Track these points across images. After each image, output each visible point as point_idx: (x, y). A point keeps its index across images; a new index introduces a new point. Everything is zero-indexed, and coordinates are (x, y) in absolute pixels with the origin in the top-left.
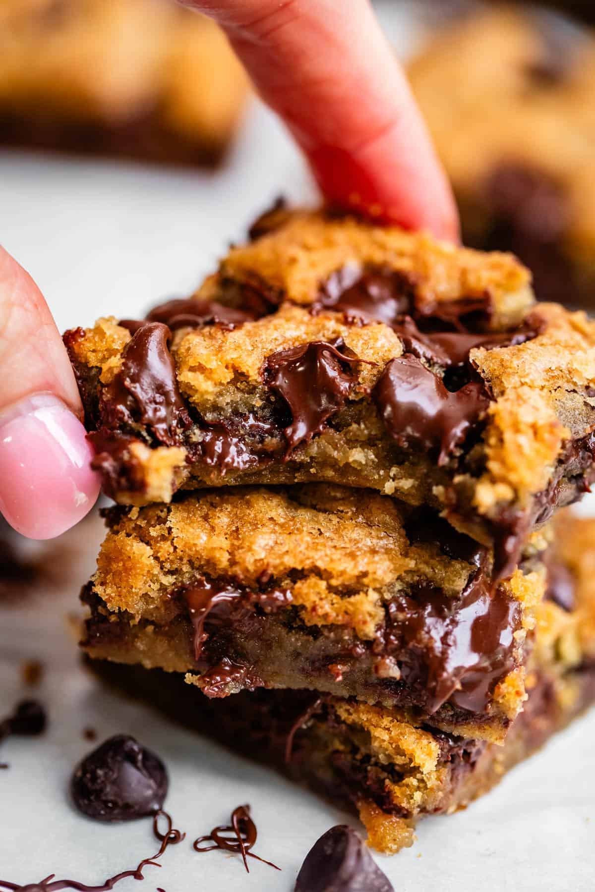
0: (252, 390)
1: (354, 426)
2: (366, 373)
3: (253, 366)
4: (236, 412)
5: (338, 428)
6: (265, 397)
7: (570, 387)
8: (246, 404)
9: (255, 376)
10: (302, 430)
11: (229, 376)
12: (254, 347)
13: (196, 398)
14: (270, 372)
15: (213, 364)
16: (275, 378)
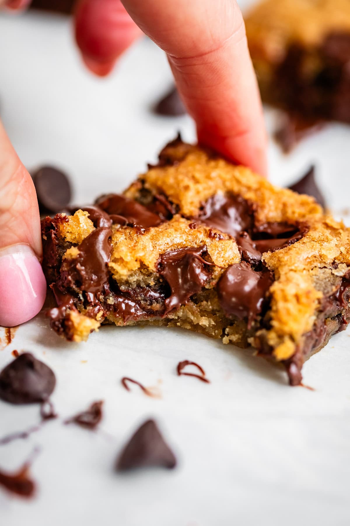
0: (150, 275)
1: (204, 303)
2: (217, 272)
3: (151, 262)
4: (139, 286)
5: (196, 302)
6: (157, 280)
7: (323, 265)
8: (145, 282)
9: (152, 267)
10: (174, 301)
11: (137, 265)
12: (154, 247)
13: (116, 277)
14: (161, 265)
15: (128, 258)
16: (163, 269)
